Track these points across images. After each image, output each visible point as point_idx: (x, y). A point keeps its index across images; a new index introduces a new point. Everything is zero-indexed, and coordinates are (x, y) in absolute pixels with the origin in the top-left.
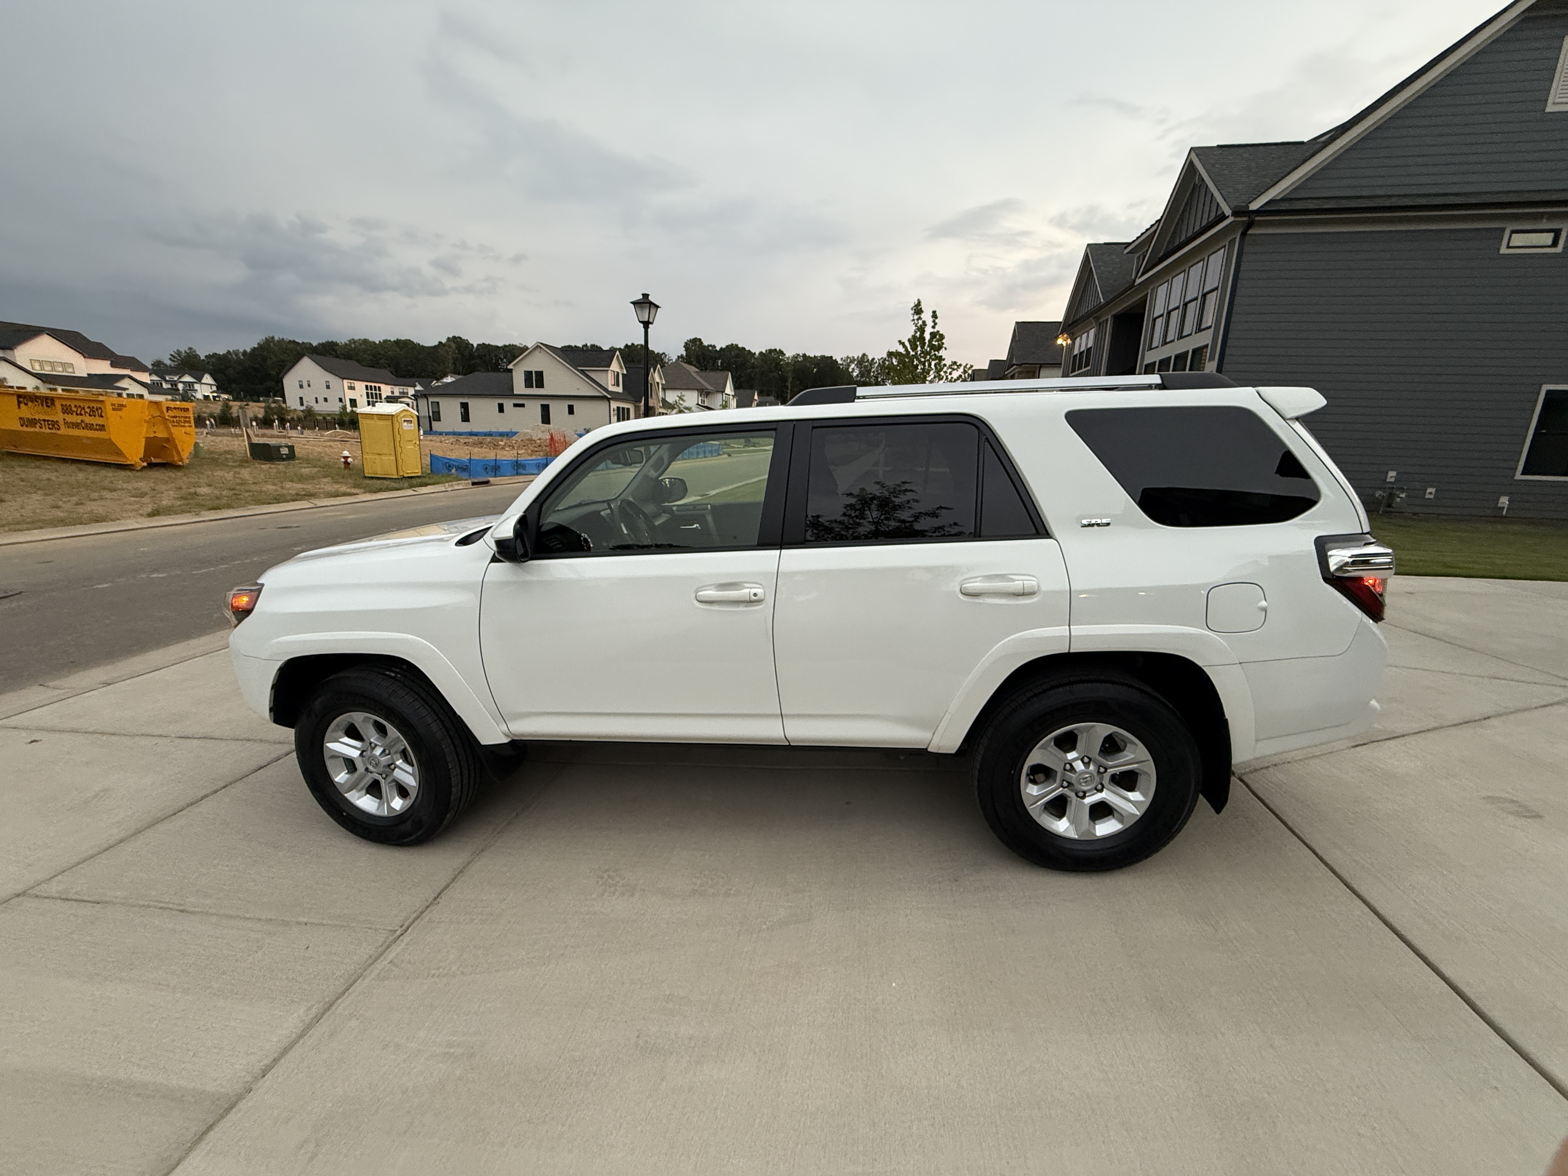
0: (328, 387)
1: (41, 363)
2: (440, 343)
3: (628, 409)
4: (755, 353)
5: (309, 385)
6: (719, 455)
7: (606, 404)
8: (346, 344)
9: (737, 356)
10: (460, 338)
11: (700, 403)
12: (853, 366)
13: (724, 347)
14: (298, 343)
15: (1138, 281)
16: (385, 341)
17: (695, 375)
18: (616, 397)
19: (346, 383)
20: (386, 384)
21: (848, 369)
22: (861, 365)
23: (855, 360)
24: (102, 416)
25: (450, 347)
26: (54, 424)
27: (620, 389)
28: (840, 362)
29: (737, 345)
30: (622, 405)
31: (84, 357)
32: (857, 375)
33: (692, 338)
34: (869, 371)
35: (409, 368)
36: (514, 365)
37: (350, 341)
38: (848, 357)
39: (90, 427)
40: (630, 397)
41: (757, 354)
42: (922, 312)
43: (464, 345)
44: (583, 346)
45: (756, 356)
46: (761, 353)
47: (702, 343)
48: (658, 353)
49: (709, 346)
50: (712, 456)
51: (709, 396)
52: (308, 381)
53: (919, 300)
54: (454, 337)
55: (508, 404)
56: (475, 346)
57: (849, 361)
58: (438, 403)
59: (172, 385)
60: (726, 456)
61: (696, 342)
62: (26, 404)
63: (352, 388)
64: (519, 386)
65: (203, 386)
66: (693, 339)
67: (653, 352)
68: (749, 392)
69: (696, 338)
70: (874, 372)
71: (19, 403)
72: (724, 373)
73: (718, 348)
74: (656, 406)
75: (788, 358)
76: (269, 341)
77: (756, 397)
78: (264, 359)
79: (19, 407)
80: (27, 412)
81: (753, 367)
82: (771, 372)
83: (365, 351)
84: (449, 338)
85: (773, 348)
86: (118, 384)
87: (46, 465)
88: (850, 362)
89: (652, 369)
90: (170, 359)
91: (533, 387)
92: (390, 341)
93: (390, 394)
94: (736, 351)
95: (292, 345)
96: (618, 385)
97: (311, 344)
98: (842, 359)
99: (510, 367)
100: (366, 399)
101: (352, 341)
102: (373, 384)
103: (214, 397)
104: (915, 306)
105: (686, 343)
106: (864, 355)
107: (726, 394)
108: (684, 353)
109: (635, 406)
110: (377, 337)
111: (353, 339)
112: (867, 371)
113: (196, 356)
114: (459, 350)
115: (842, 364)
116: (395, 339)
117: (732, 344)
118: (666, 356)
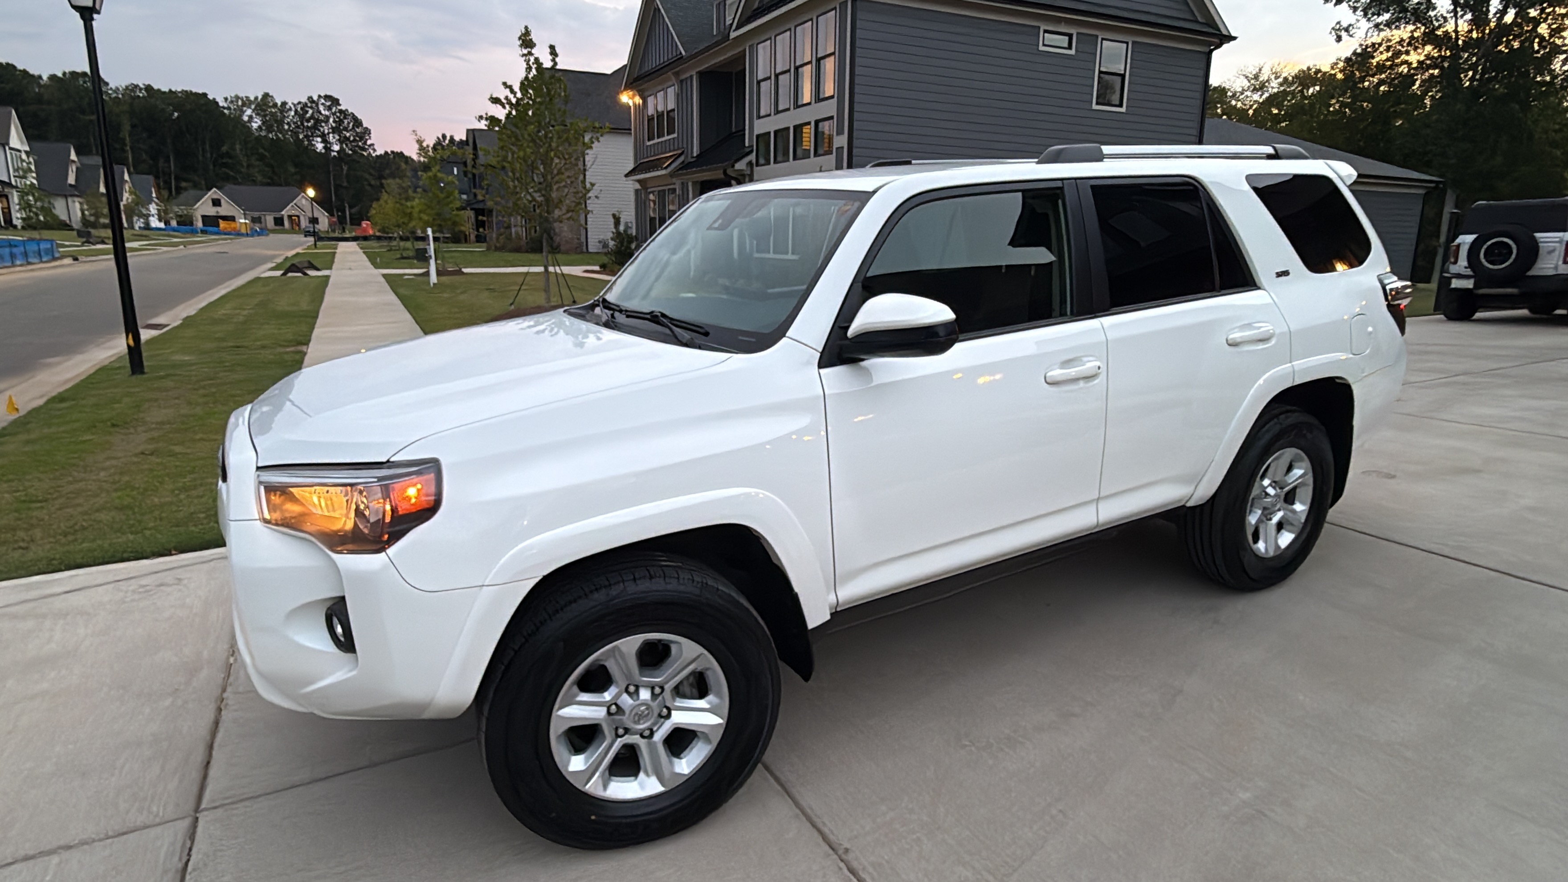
4: (40, 77)
6: (55, 259)
12: (249, 112)
15: (733, 35)
21: (241, 116)
22: (265, 111)
23: (251, 102)
28: (222, 103)
32: (260, 127)
34: (281, 123)
38: (237, 97)
41: (45, 77)
42: (535, 45)
46: (53, 77)
50: (42, 262)
53: (526, 28)
60: (68, 261)
70: (288, 124)
75: (116, 90)
77: (73, 156)
82: (83, 112)
88: (244, 104)
98: (226, 99)
104: (523, 35)
106: (266, 95)
107: (11, 149)
112: (276, 121)
115: (229, 108)
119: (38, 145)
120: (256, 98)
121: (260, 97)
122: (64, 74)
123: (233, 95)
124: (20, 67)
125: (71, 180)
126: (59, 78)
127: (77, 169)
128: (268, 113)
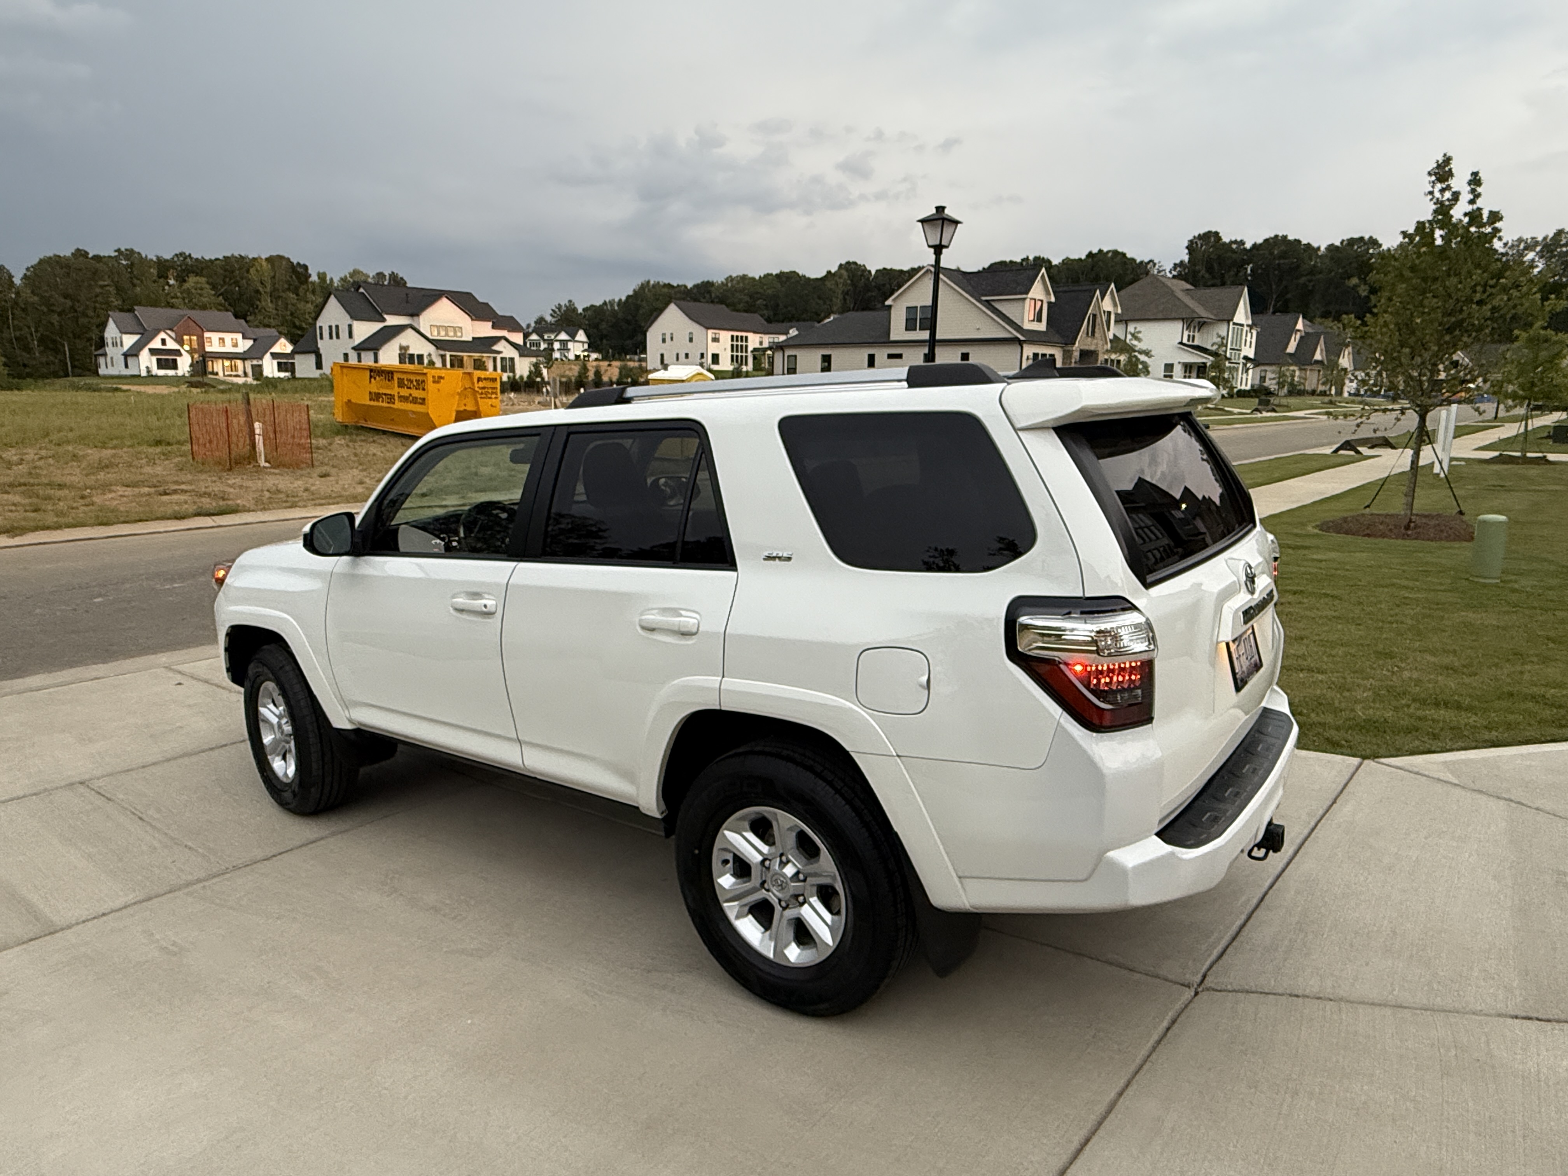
0: (691, 340)
1: (446, 328)
2: (829, 272)
3: (1052, 356)
4: (1319, 248)
5: (672, 339)
7: (1015, 349)
8: (722, 283)
9: (1283, 255)
10: (855, 263)
11: (1185, 341)
13: (1260, 241)
14: (673, 287)
16: (767, 276)
17: (1180, 295)
18: (1033, 338)
19: (711, 333)
20: (755, 332)
23: (1537, 243)
24: (424, 389)
25: (841, 277)
26: (391, 398)
27: (1042, 327)
29: (1285, 237)
30: (1041, 350)
31: (472, 320)
33: (1202, 232)
35: (789, 308)
36: (894, 300)
37: (727, 279)
39: (415, 401)
40: (1057, 338)
41: (1323, 249)
43: (859, 273)
44: (1023, 260)
45: (1320, 253)
47: (1220, 239)
48: (1142, 262)
49: (1232, 242)
51: (1205, 329)
52: (672, 334)
54: (848, 263)
55: (881, 354)
56: (873, 273)
57: (1522, 246)
58: (795, 356)
59: (549, 344)
61: (1211, 238)
62: (375, 379)
63: (716, 340)
64: (898, 331)
65: (576, 344)
66: (1205, 234)
67: (1133, 260)
68: (1287, 317)
69: (1210, 232)
71: (371, 377)
72: (1236, 289)
73: (1248, 246)
74: (1100, 349)
76: (645, 286)
78: (638, 307)
79: (370, 382)
80: (376, 386)
81: (1313, 271)
83: (742, 291)
84: (841, 265)
85: (1356, 236)
86: (495, 348)
87: (382, 439)
89: (1098, 292)
90: (551, 315)
91: (915, 329)
92: (771, 275)
93: (758, 346)
94: (1283, 248)
95: (666, 290)
96: (1039, 320)
97: (685, 287)
99: (888, 303)
100: (729, 353)
101: (730, 279)
102: (740, 334)
103: (584, 356)
105: (1191, 242)
107: (1234, 324)
108: (1186, 258)
109: (1064, 351)
110: (756, 273)
111: (731, 276)
113: (575, 310)
114: (852, 281)
115: (1506, 254)
116: (778, 272)
117: (1276, 236)
118: (1155, 265)
119: (1267, 317)
120: (1545, 238)
121: (1551, 235)
122: (1342, 243)
123: (1515, 239)
124: (1304, 241)
125: (1292, 348)
126: (1337, 247)
127: (1301, 337)
128: (1556, 253)
